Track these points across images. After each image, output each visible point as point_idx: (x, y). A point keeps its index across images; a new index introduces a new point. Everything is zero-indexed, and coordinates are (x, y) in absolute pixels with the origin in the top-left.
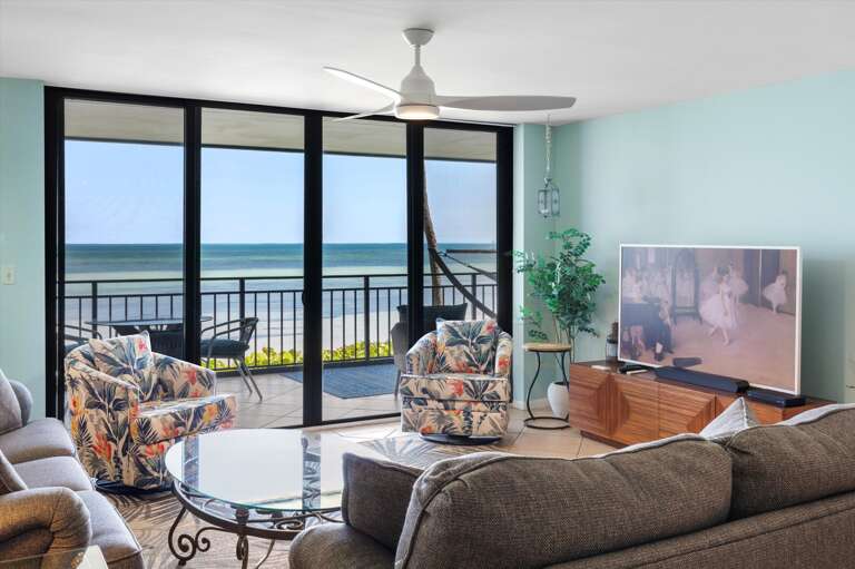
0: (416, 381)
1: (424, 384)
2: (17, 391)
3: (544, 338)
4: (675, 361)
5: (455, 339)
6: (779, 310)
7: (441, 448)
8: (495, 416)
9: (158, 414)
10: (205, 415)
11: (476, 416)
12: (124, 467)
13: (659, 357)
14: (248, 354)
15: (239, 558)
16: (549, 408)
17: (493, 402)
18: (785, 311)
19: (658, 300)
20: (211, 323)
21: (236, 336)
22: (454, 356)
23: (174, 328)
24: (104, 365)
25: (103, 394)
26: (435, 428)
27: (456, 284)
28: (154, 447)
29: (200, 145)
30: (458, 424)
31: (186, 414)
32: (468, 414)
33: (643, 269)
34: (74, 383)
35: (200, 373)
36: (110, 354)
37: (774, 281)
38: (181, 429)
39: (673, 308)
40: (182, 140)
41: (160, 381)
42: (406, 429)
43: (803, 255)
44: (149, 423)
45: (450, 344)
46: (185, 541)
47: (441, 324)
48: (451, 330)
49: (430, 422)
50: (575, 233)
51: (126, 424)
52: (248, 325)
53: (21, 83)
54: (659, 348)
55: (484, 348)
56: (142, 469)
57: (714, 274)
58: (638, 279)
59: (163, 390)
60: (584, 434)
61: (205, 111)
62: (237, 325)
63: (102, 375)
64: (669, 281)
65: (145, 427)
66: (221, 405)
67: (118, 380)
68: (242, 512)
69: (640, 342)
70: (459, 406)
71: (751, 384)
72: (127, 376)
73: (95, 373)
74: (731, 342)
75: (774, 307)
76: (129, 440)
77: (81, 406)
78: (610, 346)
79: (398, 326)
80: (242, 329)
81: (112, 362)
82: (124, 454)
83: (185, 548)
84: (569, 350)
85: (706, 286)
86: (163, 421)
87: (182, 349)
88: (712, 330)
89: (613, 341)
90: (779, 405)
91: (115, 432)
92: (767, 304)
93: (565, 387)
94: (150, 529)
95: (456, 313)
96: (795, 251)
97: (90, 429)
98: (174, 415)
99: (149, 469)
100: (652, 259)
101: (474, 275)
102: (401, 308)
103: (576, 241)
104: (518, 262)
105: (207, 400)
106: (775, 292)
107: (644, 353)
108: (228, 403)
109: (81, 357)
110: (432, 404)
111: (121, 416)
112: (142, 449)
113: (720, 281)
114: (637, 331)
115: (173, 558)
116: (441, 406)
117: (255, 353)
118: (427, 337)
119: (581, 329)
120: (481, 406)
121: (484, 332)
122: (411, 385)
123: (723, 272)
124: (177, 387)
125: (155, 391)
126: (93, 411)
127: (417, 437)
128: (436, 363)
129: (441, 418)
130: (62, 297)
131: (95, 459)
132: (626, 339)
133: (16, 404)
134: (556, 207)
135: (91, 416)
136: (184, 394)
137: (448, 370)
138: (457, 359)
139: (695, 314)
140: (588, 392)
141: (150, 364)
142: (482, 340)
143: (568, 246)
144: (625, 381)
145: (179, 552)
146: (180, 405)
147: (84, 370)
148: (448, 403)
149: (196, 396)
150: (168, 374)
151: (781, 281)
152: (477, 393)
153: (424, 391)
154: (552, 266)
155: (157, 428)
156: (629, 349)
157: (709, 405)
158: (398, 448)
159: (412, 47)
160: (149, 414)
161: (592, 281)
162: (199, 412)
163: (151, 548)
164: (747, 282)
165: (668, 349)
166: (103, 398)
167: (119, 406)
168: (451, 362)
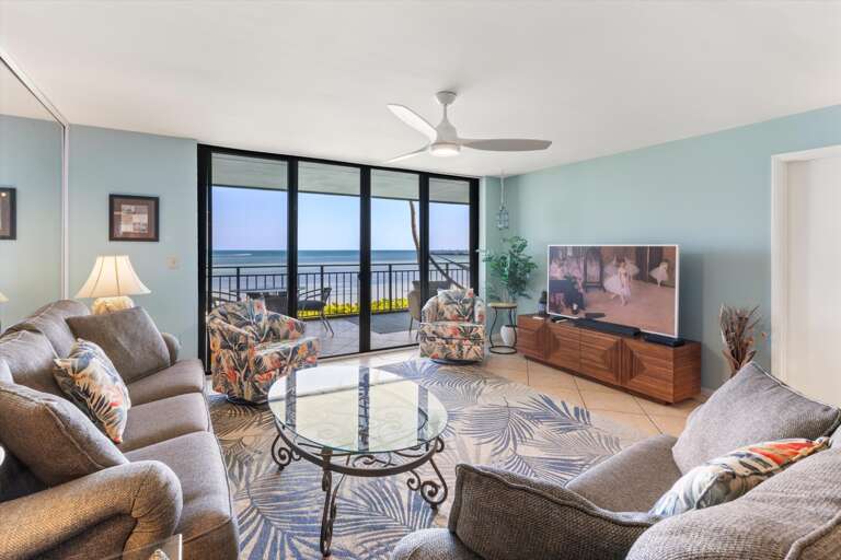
0: (428, 327)
1: (433, 329)
2: (167, 341)
3: (499, 300)
4: (586, 315)
5: (450, 301)
6: (662, 284)
7: (443, 368)
8: (478, 348)
9: (267, 352)
10: (300, 351)
11: (465, 348)
12: (245, 388)
13: (575, 313)
14: (326, 308)
15: (324, 490)
16: (501, 340)
17: (476, 340)
18: (667, 285)
19: (575, 278)
20: (304, 291)
21: (318, 299)
22: (449, 311)
23: (283, 294)
24: (233, 320)
25: (231, 340)
26: (440, 355)
27: (439, 269)
28: (265, 375)
29: (297, 191)
30: (454, 352)
31: (287, 352)
32: (460, 347)
33: (564, 259)
34: (213, 332)
35: (296, 324)
36: (238, 313)
37: (658, 266)
38: (283, 362)
39: (585, 282)
40: (286, 188)
41: (271, 329)
42: (422, 355)
43: (681, 251)
44: (261, 360)
45: (447, 304)
46: (283, 452)
47: (440, 292)
48: (447, 296)
49: (437, 351)
50: (518, 238)
51: (246, 360)
52: (325, 292)
53: (181, 141)
54: (575, 307)
55: (467, 306)
56: (257, 390)
57: (614, 262)
58: (561, 265)
59: (273, 335)
60: (527, 358)
61: (300, 163)
62: (319, 292)
63: (232, 327)
64: (582, 266)
65: (259, 362)
66: (310, 345)
67: (243, 331)
68: (327, 452)
69: (562, 303)
70: (454, 342)
71: (642, 330)
72: (250, 327)
73: (226, 326)
74: (626, 303)
75: (659, 281)
76: (248, 370)
77: (218, 348)
78: (541, 305)
79: (413, 293)
80: (322, 294)
81: (238, 318)
82: (245, 380)
83: (283, 458)
84: (515, 307)
85: (608, 269)
86: (271, 358)
87: (286, 309)
88: (613, 296)
89: (543, 302)
90: (669, 345)
91: (240, 365)
92: (654, 281)
93: (512, 329)
94: (260, 435)
95: (446, 286)
96: (675, 248)
97: (223, 362)
98: (278, 353)
99: (261, 390)
100: (570, 253)
101: (447, 264)
102: (414, 283)
103: (519, 243)
104: (482, 256)
105: (300, 342)
106: (660, 273)
107: (565, 309)
108: (314, 343)
109: (219, 315)
110: (438, 340)
111: (243, 355)
112: (256, 376)
113: (618, 266)
114: (560, 296)
115: (274, 464)
116: (444, 341)
117: (329, 307)
118: (432, 300)
119: (520, 295)
120: (468, 342)
121: (467, 297)
122: (426, 329)
123: (620, 261)
124: (282, 332)
125: (268, 336)
126: (225, 351)
127: (428, 360)
128: (439, 315)
129: (444, 349)
130: (210, 277)
131: (226, 381)
132: (552, 300)
133: (166, 351)
134: (507, 224)
135: (224, 354)
136: (286, 337)
137: (446, 320)
138: (452, 313)
139: (600, 286)
140: (531, 333)
141: (265, 318)
142: (466, 302)
143: (514, 246)
144: (556, 327)
145: (278, 459)
146: (283, 346)
147: (220, 324)
148: (448, 340)
149: (294, 338)
150: (276, 325)
151: (663, 267)
152: (466, 334)
153: (434, 333)
154: (505, 258)
155: (267, 363)
156: (554, 307)
157: (617, 343)
158: (418, 367)
159: (441, 106)
160: (261, 353)
161: (529, 266)
162: (295, 350)
163: (260, 453)
164: (639, 267)
165: (582, 307)
166: (231, 342)
167: (242, 348)
168: (447, 314)
